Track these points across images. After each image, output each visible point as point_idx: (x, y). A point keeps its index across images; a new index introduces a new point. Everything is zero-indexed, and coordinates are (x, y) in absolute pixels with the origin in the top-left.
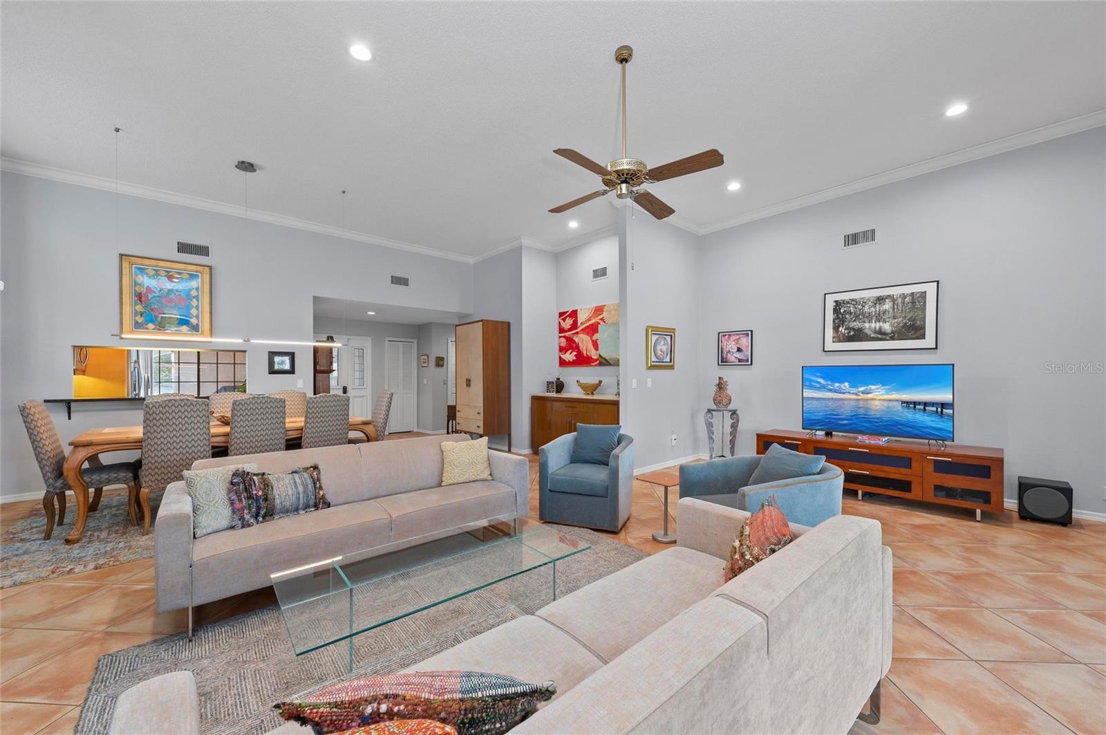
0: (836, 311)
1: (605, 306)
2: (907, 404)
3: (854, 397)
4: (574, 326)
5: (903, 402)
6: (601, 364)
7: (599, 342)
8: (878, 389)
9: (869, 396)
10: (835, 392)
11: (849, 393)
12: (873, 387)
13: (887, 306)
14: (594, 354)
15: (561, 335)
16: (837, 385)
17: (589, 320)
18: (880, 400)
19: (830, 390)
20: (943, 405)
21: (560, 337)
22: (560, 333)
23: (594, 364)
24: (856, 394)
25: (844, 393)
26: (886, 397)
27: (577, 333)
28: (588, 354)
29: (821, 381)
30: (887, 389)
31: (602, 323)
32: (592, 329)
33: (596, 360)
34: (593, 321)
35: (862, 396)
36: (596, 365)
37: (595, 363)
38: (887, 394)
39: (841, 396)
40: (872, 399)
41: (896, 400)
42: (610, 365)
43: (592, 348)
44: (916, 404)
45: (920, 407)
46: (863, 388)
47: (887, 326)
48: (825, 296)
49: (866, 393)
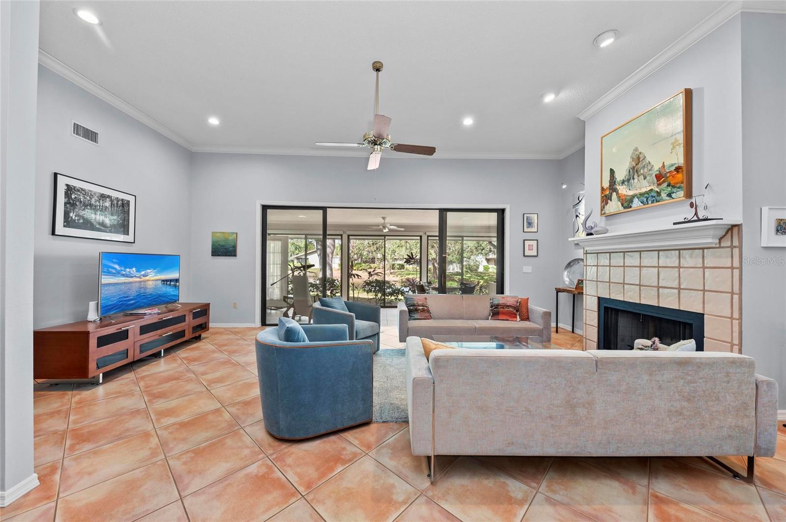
0: (67, 195)
2: (165, 281)
3: (138, 279)
5: (163, 281)
8: (151, 272)
9: (147, 278)
10: (127, 277)
11: (136, 276)
12: (149, 271)
13: (108, 204)
16: (128, 270)
18: (153, 280)
19: (123, 275)
24: (139, 277)
25: (132, 277)
26: (155, 278)
29: (117, 267)
30: (156, 272)
35: (144, 278)
38: (155, 276)
39: (131, 280)
40: (148, 280)
41: (159, 280)
44: (167, 281)
45: (169, 283)
46: (143, 273)
47: (107, 221)
48: (56, 175)
49: (145, 276)
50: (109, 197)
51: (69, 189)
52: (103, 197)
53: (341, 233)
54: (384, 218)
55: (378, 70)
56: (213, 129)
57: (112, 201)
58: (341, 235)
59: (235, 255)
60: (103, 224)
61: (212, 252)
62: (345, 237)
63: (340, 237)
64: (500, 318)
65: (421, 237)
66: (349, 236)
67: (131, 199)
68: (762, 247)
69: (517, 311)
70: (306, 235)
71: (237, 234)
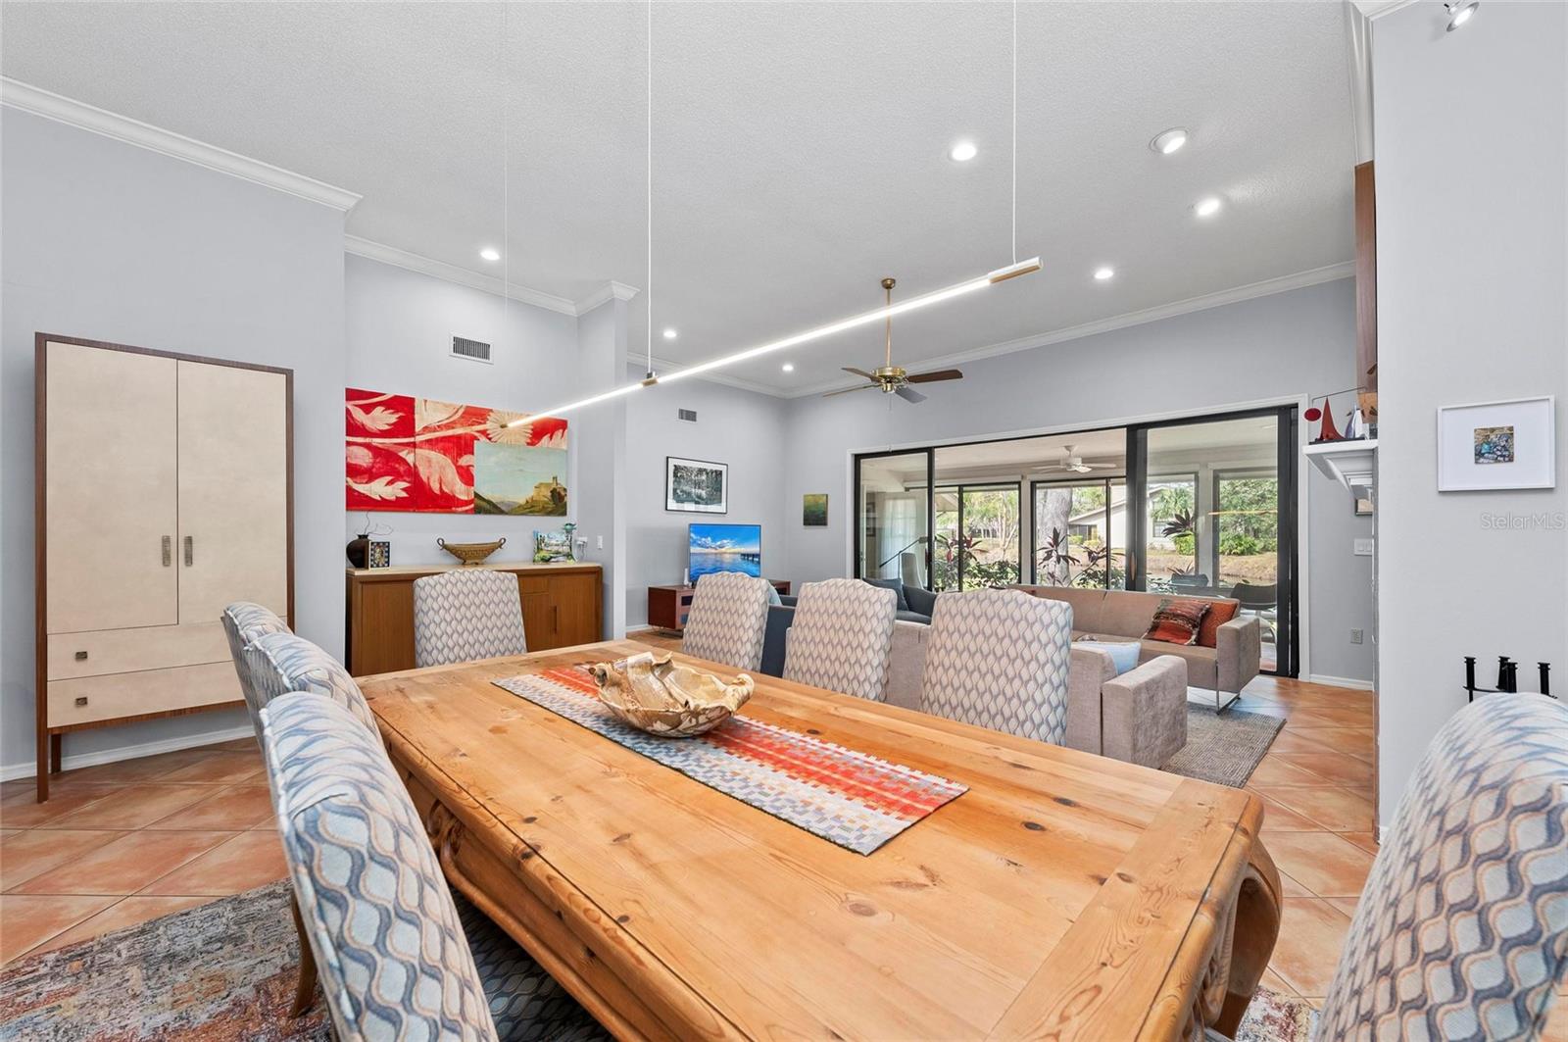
0: (675, 475)
1: (491, 411)
2: (745, 556)
3: (713, 551)
4: (405, 426)
5: (743, 555)
6: (478, 510)
7: (475, 472)
8: (729, 544)
9: (723, 550)
10: (703, 547)
11: (712, 547)
12: (725, 541)
13: (704, 477)
14: (461, 491)
15: (351, 439)
16: (703, 539)
17: (449, 426)
18: (728, 551)
19: (699, 545)
20: (754, 556)
21: (349, 444)
22: (348, 434)
23: (460, 509)
24: (716, 548)
25: (708, 548)
26: (733, 550)
27: (414, 445)
28: (446, 490)
29: (699, 537)
30: (734, 545)
31: (483, 439)
32: (458, 446)
33: (467, 503)
34: (459, 431)
35: (720, 549)
36: (466, 512)
37: (467, 508)
38: (733, 548)
39: (706, 551)
40: (725, 553)
41: (737, 552)
42: (501, 512)
43: (457, 479)
44: (748, 555)
45: (750, 558)
46: (719, 543)
47: (703, 493)
48: (668, 458)
49: (721, 547)
50: (705, 470)
51: (677, 468)
52: (701, 471)
53: (1017, 478)
54: (1068, 448)
55: (888, 287)
56: (788, 375)
57: (707, 474)
58: (1019, 483)
59: (825, 524)
60: (699, 497)
61: (805, 520)
62: (1026, 486)
63: (1017, 486)
64: (1155, 637)
65: (1196, 473)
66: (1033, 484)
67: (723, 468)
68: (1440, 492)
69: (1194, 626)
70: (961, 487)
71: (827, 496)
